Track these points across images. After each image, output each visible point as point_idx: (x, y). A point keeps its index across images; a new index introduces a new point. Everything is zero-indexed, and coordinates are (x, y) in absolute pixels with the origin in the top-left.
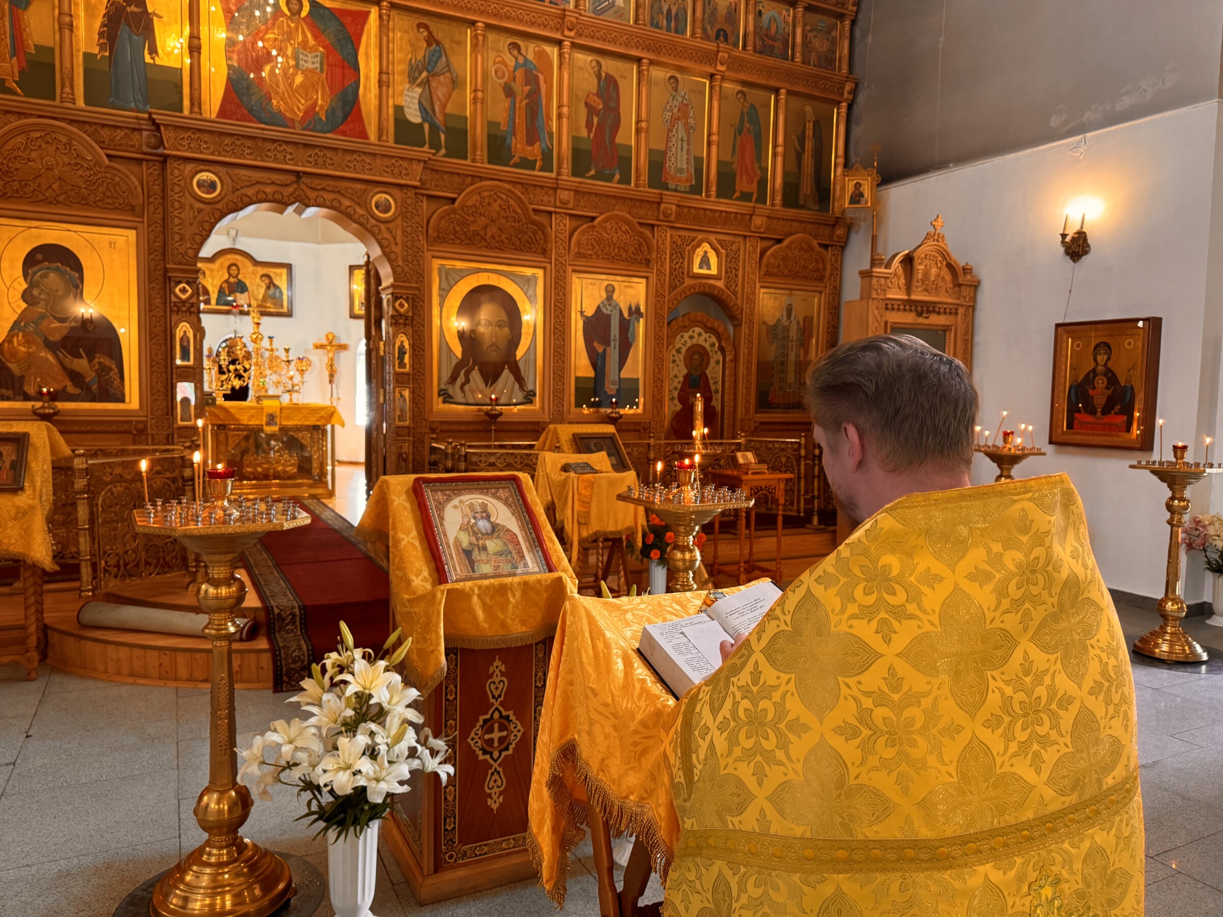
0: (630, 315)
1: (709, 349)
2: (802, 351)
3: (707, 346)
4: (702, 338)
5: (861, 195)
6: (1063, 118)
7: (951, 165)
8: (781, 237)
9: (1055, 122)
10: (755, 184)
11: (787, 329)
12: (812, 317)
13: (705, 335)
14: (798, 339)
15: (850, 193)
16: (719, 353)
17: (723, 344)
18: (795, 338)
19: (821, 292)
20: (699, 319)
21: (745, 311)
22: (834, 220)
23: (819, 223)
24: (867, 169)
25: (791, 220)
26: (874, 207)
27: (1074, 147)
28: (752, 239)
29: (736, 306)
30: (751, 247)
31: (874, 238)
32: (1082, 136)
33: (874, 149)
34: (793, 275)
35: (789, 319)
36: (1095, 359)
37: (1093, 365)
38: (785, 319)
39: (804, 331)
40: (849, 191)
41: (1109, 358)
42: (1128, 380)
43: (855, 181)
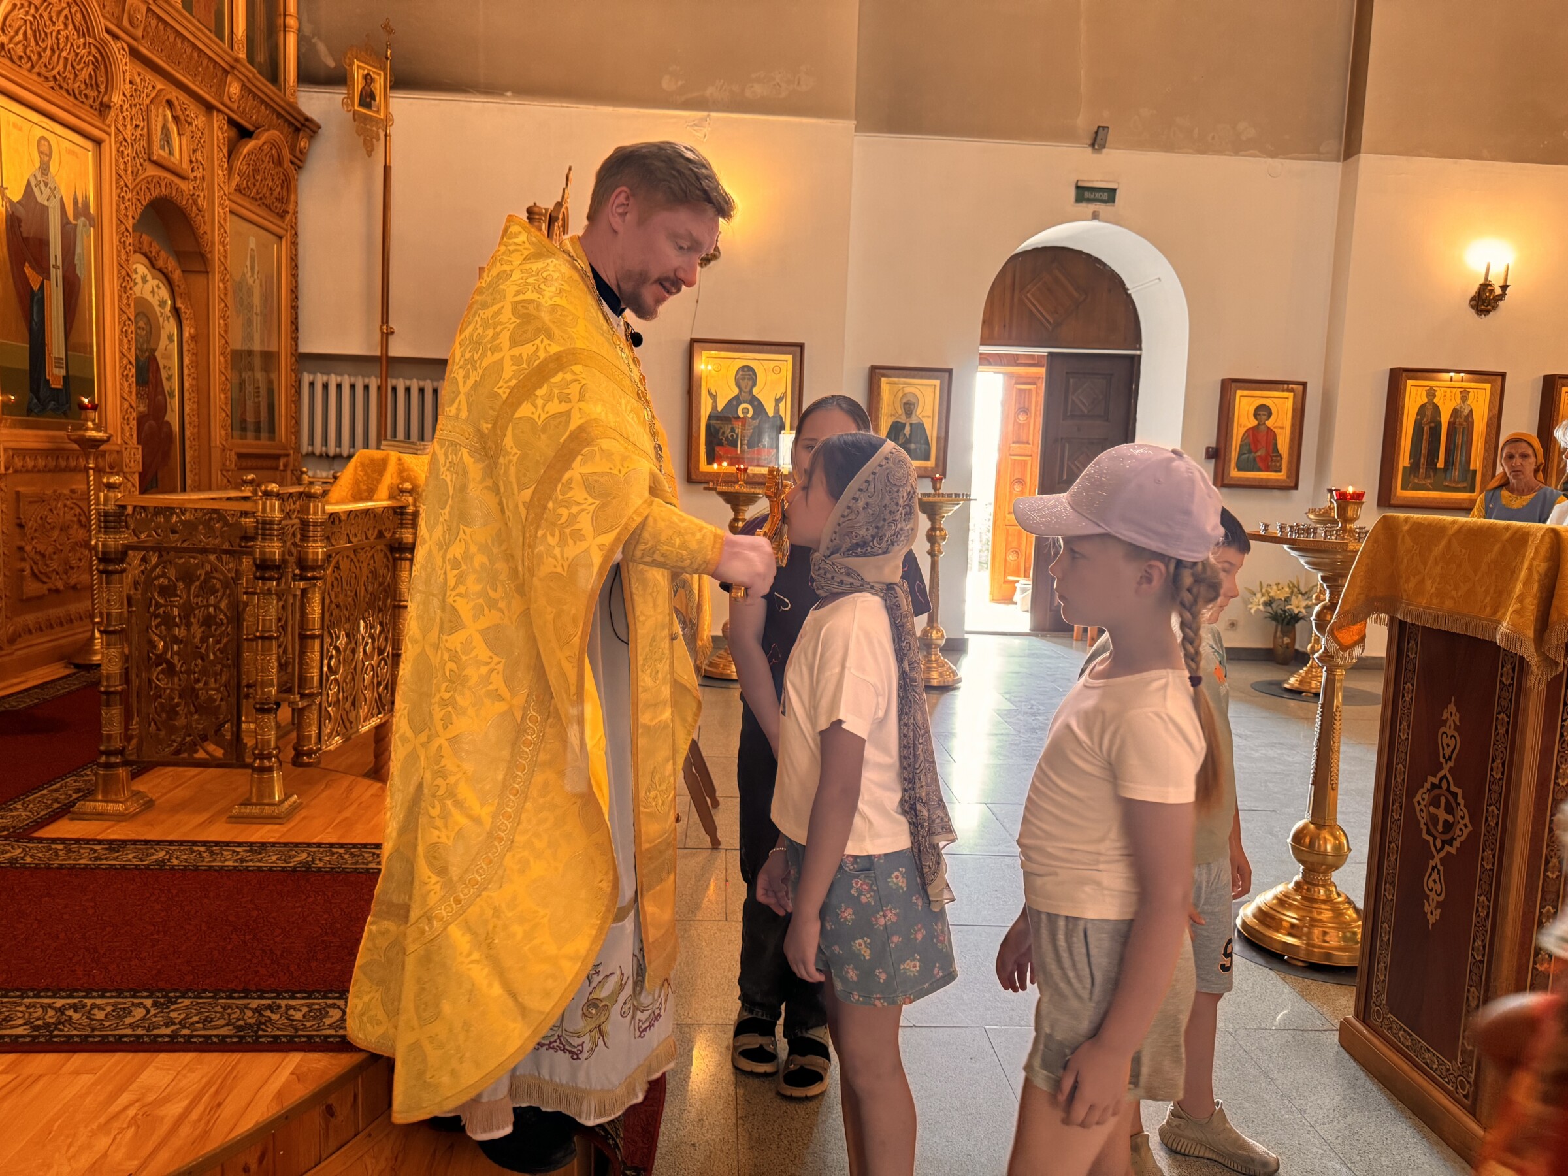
0: (76, 217)
1: (158, 309)
2: (265, 334)
3: (155, 302)
4: (148, 287)
5: (373, 96)
6: (680, 83)
7: (509, 94)
9: (667, 84)
10: (213, 13)
11: (250, 293)
13: (152, 283)
14: (261, 313)
15: (360, 88)
16: (171, 319)
17: (179, 305)
18: (259, 311)
19: (280, 238)
20: (145, 248)
21: (218, 248)
22: (302, 120)
23: (286, 120)
24: (378, 59)
25: (263, 101)
26: (388, 121)
27: (696, 125)
28: (221, 117)
29: (205, 236)
30: (219, 131)
31: (387, 170)
32: (705, 114)
33: (388, 29)
34: (259, 200)
35: (253, 275)
36: (738, 385)
37: (736, 391)
38: (249, 274)
39: (266, 299)
40: (359, 84)
41: (754, 385)
42: (777, 410)
43: (366, 72)
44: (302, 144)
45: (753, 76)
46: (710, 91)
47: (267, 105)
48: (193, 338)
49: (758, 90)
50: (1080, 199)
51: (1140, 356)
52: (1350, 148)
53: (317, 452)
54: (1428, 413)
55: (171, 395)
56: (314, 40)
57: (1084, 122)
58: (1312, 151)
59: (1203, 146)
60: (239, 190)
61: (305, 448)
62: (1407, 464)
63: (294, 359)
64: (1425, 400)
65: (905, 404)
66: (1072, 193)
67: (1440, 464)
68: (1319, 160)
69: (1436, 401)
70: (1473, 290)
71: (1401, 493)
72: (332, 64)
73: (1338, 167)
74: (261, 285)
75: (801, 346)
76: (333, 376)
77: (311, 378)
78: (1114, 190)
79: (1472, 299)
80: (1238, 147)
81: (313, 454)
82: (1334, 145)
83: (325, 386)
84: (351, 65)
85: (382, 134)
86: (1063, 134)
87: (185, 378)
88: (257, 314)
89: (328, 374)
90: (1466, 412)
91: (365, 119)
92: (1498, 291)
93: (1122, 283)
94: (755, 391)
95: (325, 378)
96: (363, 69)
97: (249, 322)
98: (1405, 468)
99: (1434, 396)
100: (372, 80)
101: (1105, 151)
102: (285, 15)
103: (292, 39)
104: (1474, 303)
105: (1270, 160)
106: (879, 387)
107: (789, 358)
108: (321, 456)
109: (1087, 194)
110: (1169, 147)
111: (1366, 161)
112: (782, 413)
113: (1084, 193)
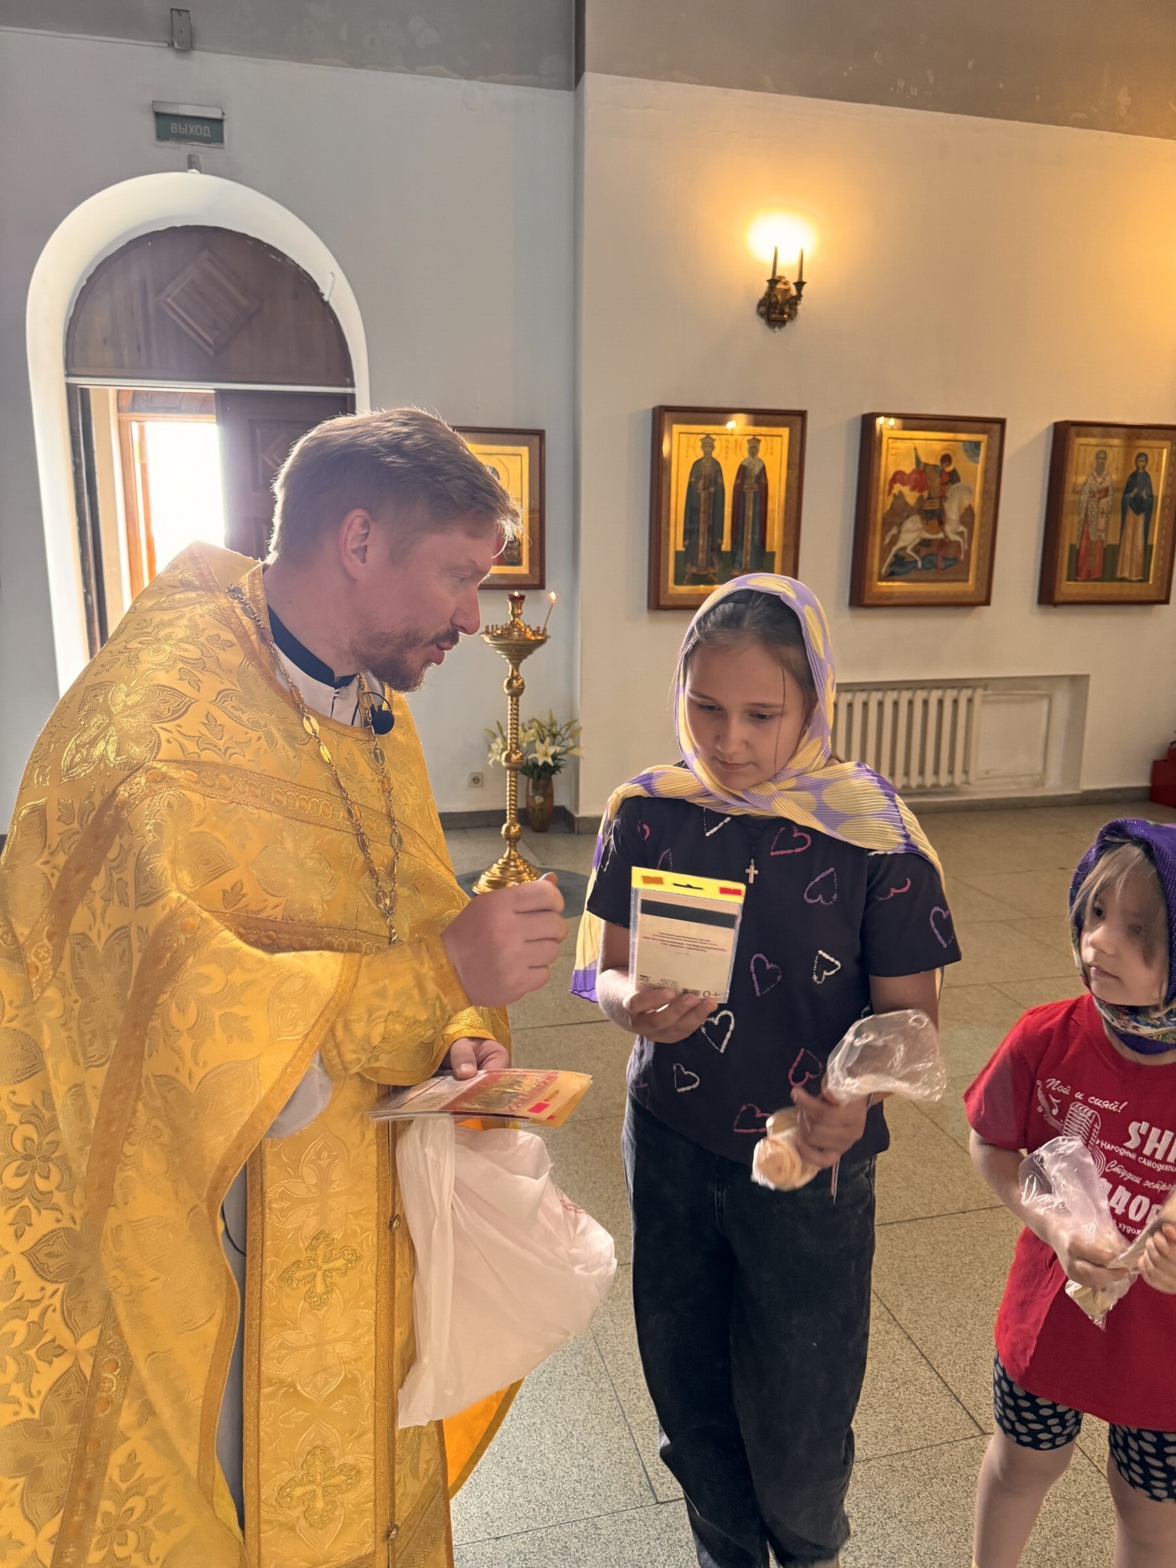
50: (163, 134)
51: (353, 396)
52: (579, 66)
54: (706, 473)
58: (525, 69)
59: (359, 56)
62: (680, 548)
64: (700, 454)
66: (149, 124)
67: (726, 545)
68: (539, 86)
69: (715, 454)
70: (759, 290)
71: (674, 589)
78: (220, 121)
79: (761, 304)
80: (414, 60)
82: (560, 62)
90: (757, 470)
93: (314, 286)
98: (677, 553)
99: (713, 448)
104: (763, 309)
105: (464, 83)
109: (174, 127)
110: (303, 54)
111: (594, 84)
113: (169, 125)
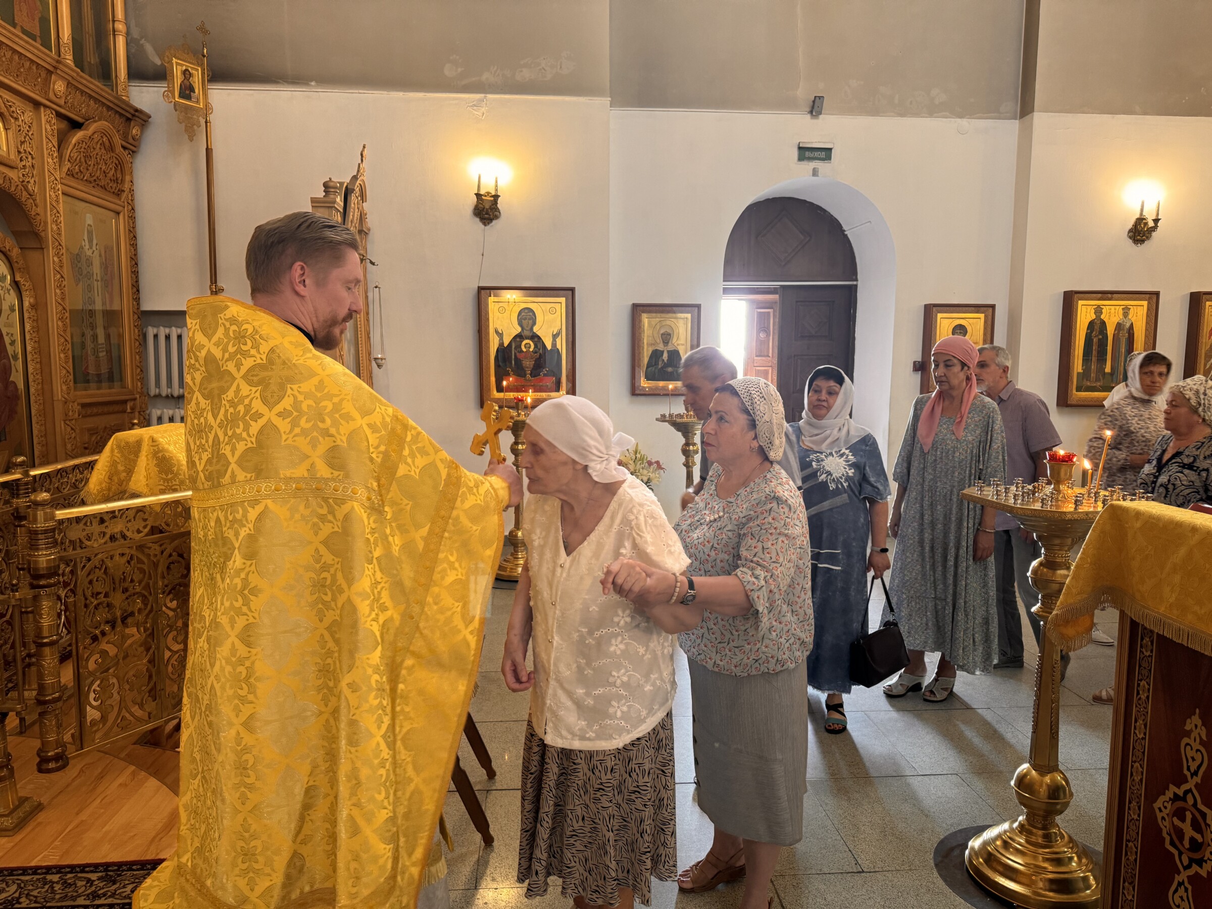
2: (107, 295)
5: (192, 89)
6: (460, 70)
7: (313, 83)
8: (80, 120)
9: (449, 71)
10: (37, 20)
11: (89, 263)
12: (112, 248)
14: (102, 279)
15: (179, 82)
16: (12, 292)
17: (18, 278)
18: (99, 278)
19: (118, 213)
21: (51, 227)
22: (132, 111)
23: (117, 112)
24: (196, 55)
25: (91, 97)
26: (208, 110)
27: (474, 105)
28: (48, 112)
29: (38, 218)
30: (48, 124)
31: (209, 151)
32: (482, 95)
33: (203, 29)
34: (94, 182)
35: (91, 247)
36: (520, 324)
37: (519, 329)
38: (87, 247)
39: (106, 267)
40: (178, 79)
41: (534, 323)
42: (554, 344)
43: (184, 68)
44: (134, 131)
45: (522, 62)
46: (486, 77)
47: (96, 100)
48: (33, 306)
49: (525, 75)
50: (801, 158)
51: (856, 286)
52: (1026, 108)
53: (164, 394)
54: (1097, 327)
55: (15, 358)
56: (142, 41)
57: (803, 93)
58: (992, 111)
59: (903, 111)
60: (70, 174)
61: (153, 391)
62: (1080, 370)
63: (136, 316)
64: (1094, 317)
65: (662, 334)
66: (795, 153)
67: (1108, 369)
68: (999, 118)
69: (1102, 317)
70: (1130, 224)
71: (1078, 395)
72: (159, 62)
73: (1014, 126)
74: (100, 256)
75: (572, 290)
76: (174, 328)
77: (155, 331)
78: (830, 149)
79: (1130, 231)
80: (932, 110)
81: (158, 396)
82: (1011, 105)
83: (168, 337)
84: (170, 62)
85: (203, 121)
86: (786, 104)
87: (28, 342)
88: (97, 281)
89: (170, 327)
90: (1128, 325)
91: (187, 108)
92: (1151, 224)
93: (839, 226)
94: (535, 329)
95: (167, 330)
96: (182, 65)
97: (90, 288)
98: (1078, 373)
99: (1102, 313)
100: (191, 75)
101: (821, 116)
102: (114, 21)
103: (121, 42)
104: (1131, 234)
105: (959, 120)
106: (640, 321)
107: (563, 300)
108: (167, 396)
109: (807, 154)
110: (875, 112)
111: (1039, 118)
112: (559, 346)
113: (805, 153)
